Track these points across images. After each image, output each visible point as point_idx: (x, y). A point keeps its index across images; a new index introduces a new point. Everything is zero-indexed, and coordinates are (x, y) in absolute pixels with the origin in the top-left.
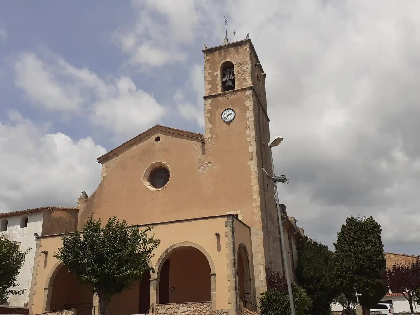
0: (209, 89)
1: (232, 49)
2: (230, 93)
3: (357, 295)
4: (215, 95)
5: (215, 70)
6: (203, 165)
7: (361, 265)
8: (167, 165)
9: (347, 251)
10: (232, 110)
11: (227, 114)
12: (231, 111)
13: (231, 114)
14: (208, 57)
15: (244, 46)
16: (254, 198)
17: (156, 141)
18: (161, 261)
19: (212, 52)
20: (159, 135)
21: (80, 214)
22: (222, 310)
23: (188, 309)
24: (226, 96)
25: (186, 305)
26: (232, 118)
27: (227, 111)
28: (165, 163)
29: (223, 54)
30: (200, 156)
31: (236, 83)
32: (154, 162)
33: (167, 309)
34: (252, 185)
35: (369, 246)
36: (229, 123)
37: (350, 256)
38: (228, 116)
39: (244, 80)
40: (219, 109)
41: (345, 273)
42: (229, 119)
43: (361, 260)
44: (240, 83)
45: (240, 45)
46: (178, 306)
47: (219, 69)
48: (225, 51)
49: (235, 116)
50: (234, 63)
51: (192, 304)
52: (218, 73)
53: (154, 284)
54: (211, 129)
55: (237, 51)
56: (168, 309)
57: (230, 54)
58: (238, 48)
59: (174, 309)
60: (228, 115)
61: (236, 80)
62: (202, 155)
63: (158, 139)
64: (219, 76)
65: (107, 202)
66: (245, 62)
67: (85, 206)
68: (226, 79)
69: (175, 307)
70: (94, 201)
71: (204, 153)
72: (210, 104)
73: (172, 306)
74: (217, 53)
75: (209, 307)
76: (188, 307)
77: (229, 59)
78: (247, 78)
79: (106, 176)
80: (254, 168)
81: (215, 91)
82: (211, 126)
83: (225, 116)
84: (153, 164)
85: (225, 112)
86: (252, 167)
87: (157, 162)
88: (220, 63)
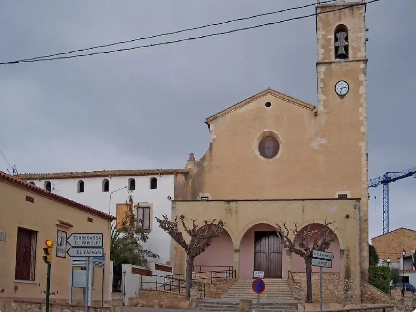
0: (323, 54)
1: (347, 11)
2: (345, 61)
4: (329, 62)
5: (329, 32)
6: (316, 139)
8: (279, 135)
10: (346, 82)
11: (341, 86)
12: (345, 84)
13: (345, 87)
14: (321, 15)
15: (360, 9)
17: (266, 107)
20: (270, 100)
24: (340, 66)
26: (346, 92)
27: (341, 83)
28: (277, 133)
29: (337, 15)
30: (312, 129)
31: (350, 52)
32: (265, 130)
34: (362, 167)
36: (342, 96)
38: (341, 89)
39: (359, 50)
40: (333, 79)
42: (344, 91)
44: (355, 53)
45: (357, 7)
47: (333, 32)
48: (340, 12)
49: (348, 90)
50: (349, 28)
52: (332, 37)
54: (324, 101)
55: (352, 14)
57: (345, 16)
58: (353, 11)
61: (350, 48)
63: (268, 105)
65: (218, 167)
66: (359, 29)
68: (338, 45)
72: (323, 72)
75: (338, 277)
77: (343, 22)
78: (361, 48)
79: (216, 139)
80: (365, 150)
81: (330, 57)
82: (324, 98)
83: (338, 89)
84: (264, 133)
85: (338, 84)
86: (363, 148)
87: (268, 130)
88: (335, 24)
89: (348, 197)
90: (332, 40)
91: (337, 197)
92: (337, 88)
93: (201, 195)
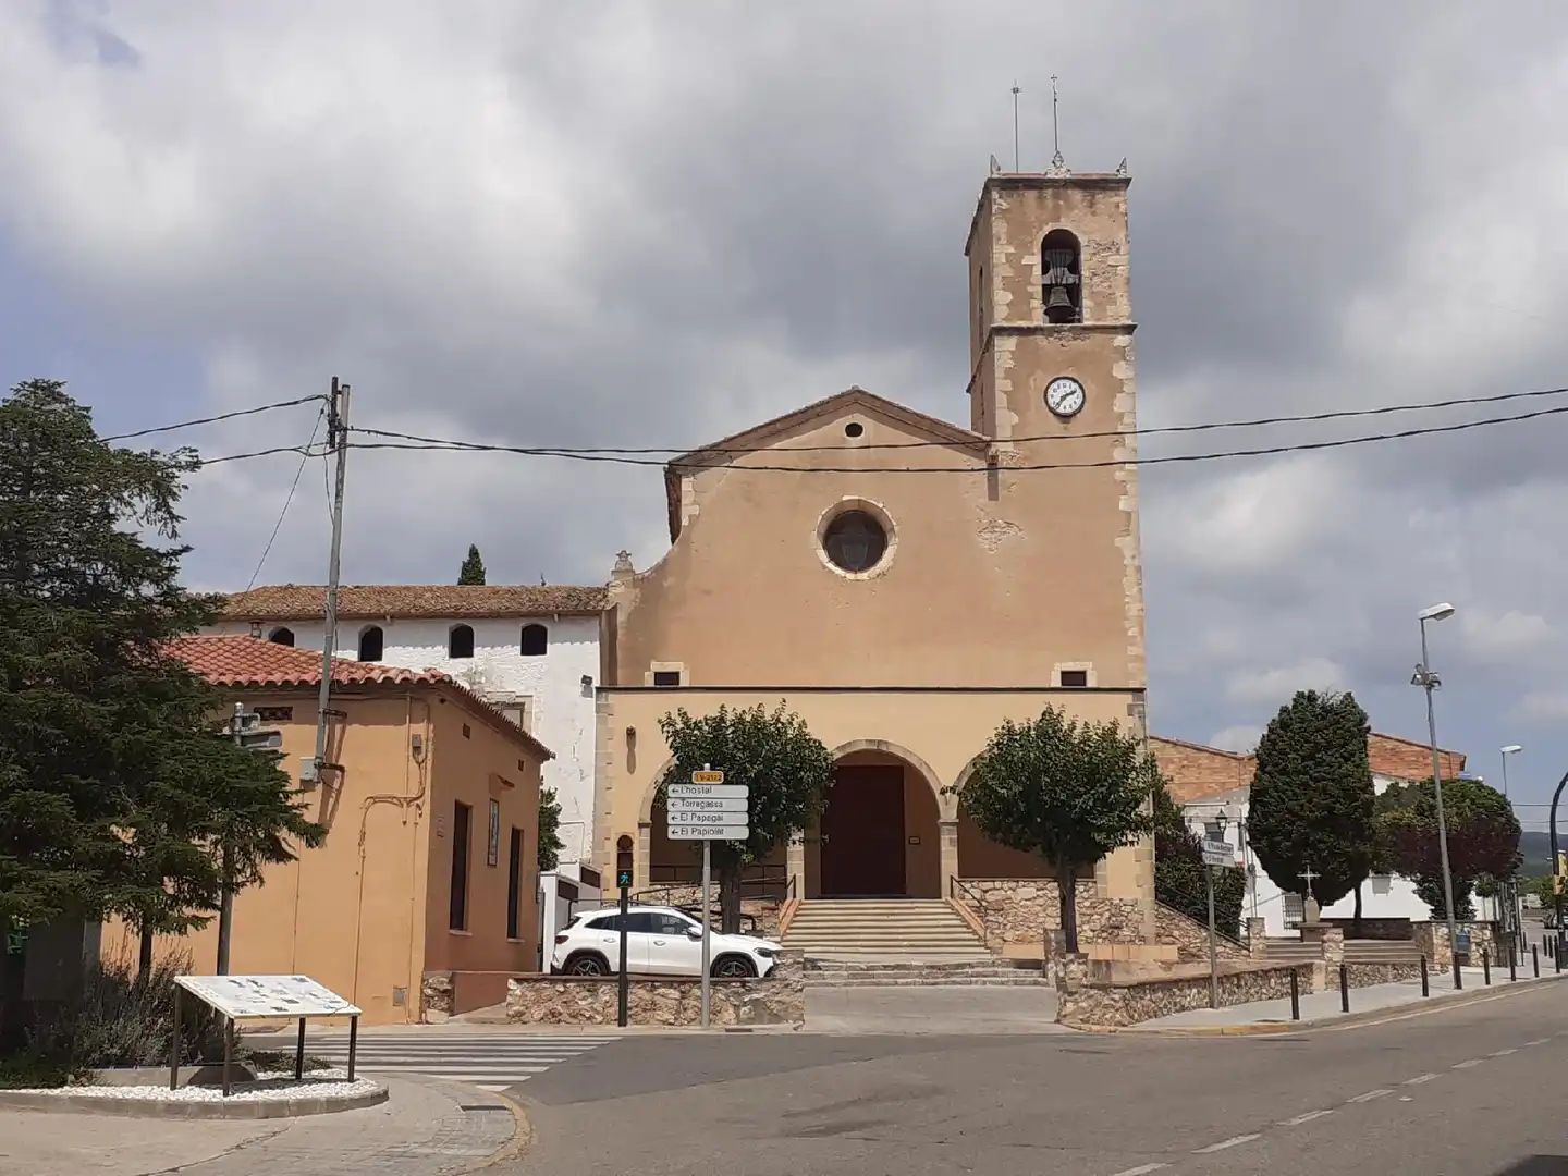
0: (1008, 305)
1: (1077, 195)
2: (1070, 330)
3: (1309, 876)
4: (1028, 328)
5: (1025, 248)
6: (992, 526)
7: (1331, 810)
8: (888, 513)
9: (1299, 773)
10: (1075, 381)
11: (1062, 392)
12: (1075, 386)
13: (1073, 393)
14: (1004, 204)
15: (1113, 193)
16: (1130, 633)
17: (848, 435)
18: (965, 779)
19: (1017, 188)
20: (858, 418)
21: (621, 617)
22: (1121, 900)
23: (1040, 893)
24: (1060, 339)
25: (1033, 884)
26: (1075, 407)
27: (1061, 382)
28: (881, 506)
29: (1049, 203)
30: (984, 500)
31: (1087, 303)
32: (845, 498)
33: (986, 891)
34: (1127, 600)
35: (1350, 766)
36: (1065, 418)
37: (1305, 785)
38: (1063, 398)
39: (1110, 298)
40: (1039, 373)
41: (1289, 824)
42: (1067, 407)
43: (1332, 796)
44: (1098, 308)
45: (1104, 189)
46: (1013, 885)
47: (1037, 248)
48: (1056, 197)
49: (1083, 402)
50: (1083, 240)
51: (1049, 882)
52: (1035, 260)
53: (950, 832)
54: (1014, 427)
55: (1092, 205)
56: (990, 890)
57: (1070, 207)
58: (1093, 196)
59: (1003, 893)
60: (1065, 396)
61: (1085, 292)
62: (990, 499)
63: (854, 430)
64: (1038, 270)
65: (708, 593)
66: (1113, 244)
67: (636, 597)
68: (1051, 281)
69: (1005, 886)
70: (665, 584)
71: (993, 494)
72: (1011, 351)
73: (998, 884)
74: (1031, 195)
75: (1091, 892)
76: (1038, 890)
77: (1064, 224)
78: (1118, 294)
79: (698, 517)
80: (1134, 557)
81: (1028, 315)
82: (1016, 419)
83: (1054, 397)
84: (842, 503)
85: (1055, 386)
86: (1128, 553)
87: (857, 497)
88: (1041, 229)
89: (1090, 684)
90: (1035, 269)
91: (1058, 684)
92: (1052, 396)
93: (656, 666)
